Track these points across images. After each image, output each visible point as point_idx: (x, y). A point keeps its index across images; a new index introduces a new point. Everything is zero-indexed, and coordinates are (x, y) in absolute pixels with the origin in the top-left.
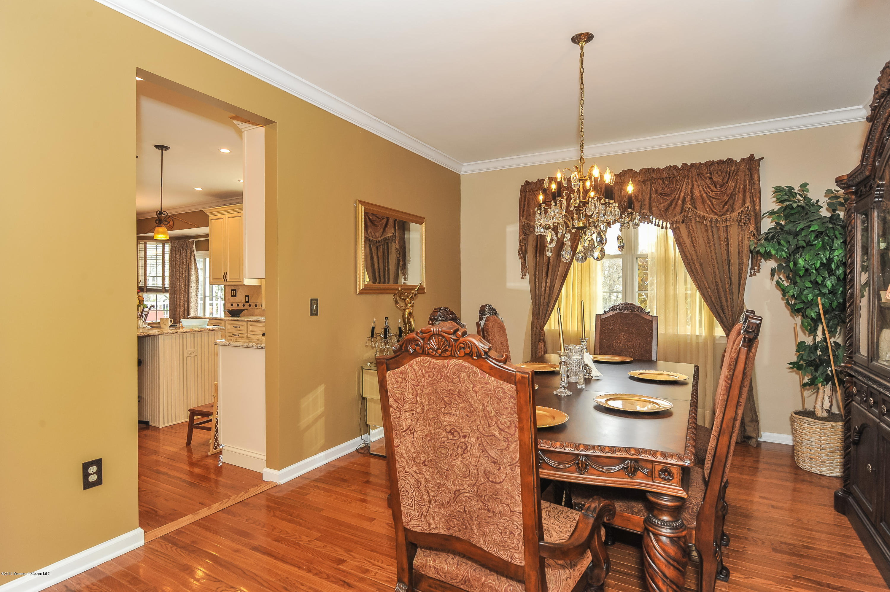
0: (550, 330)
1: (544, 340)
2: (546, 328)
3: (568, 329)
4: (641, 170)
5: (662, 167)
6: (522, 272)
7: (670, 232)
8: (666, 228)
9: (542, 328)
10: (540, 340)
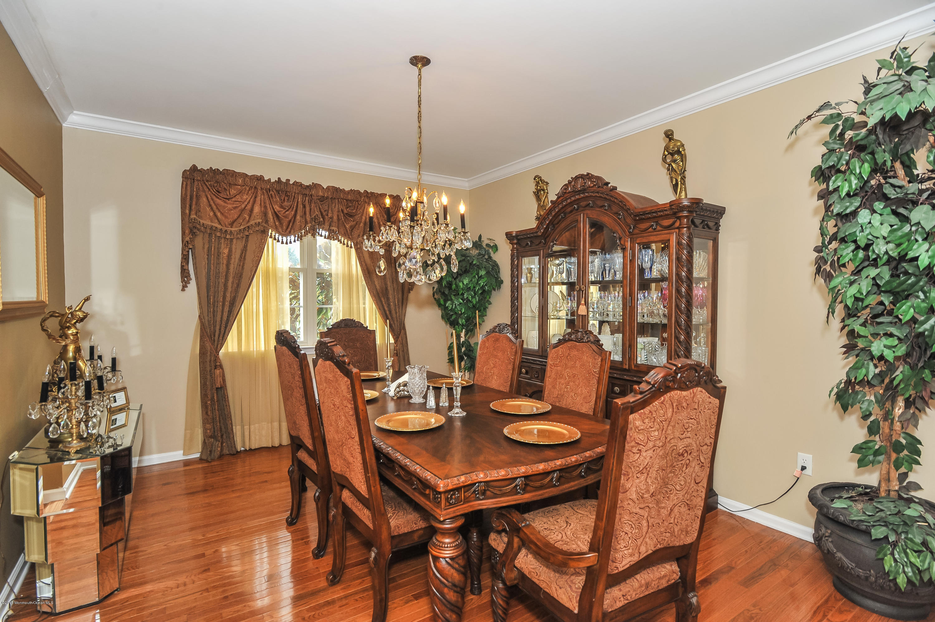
0: (227, 354)
1: (221, 367)
2: (222, 351)
3: (252, 349)
4: (328, 187)
5: (347, 189)
6: (182, 282)
7: (353, 251)
8: (351, 247)
9: (218, 352)
10: (216, 367)
